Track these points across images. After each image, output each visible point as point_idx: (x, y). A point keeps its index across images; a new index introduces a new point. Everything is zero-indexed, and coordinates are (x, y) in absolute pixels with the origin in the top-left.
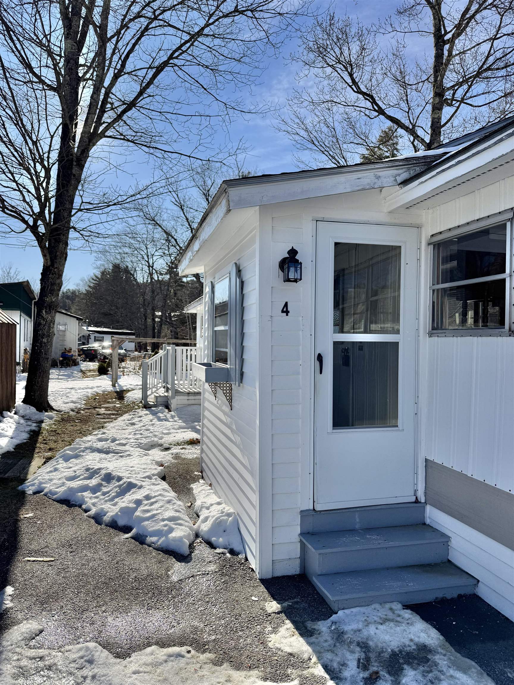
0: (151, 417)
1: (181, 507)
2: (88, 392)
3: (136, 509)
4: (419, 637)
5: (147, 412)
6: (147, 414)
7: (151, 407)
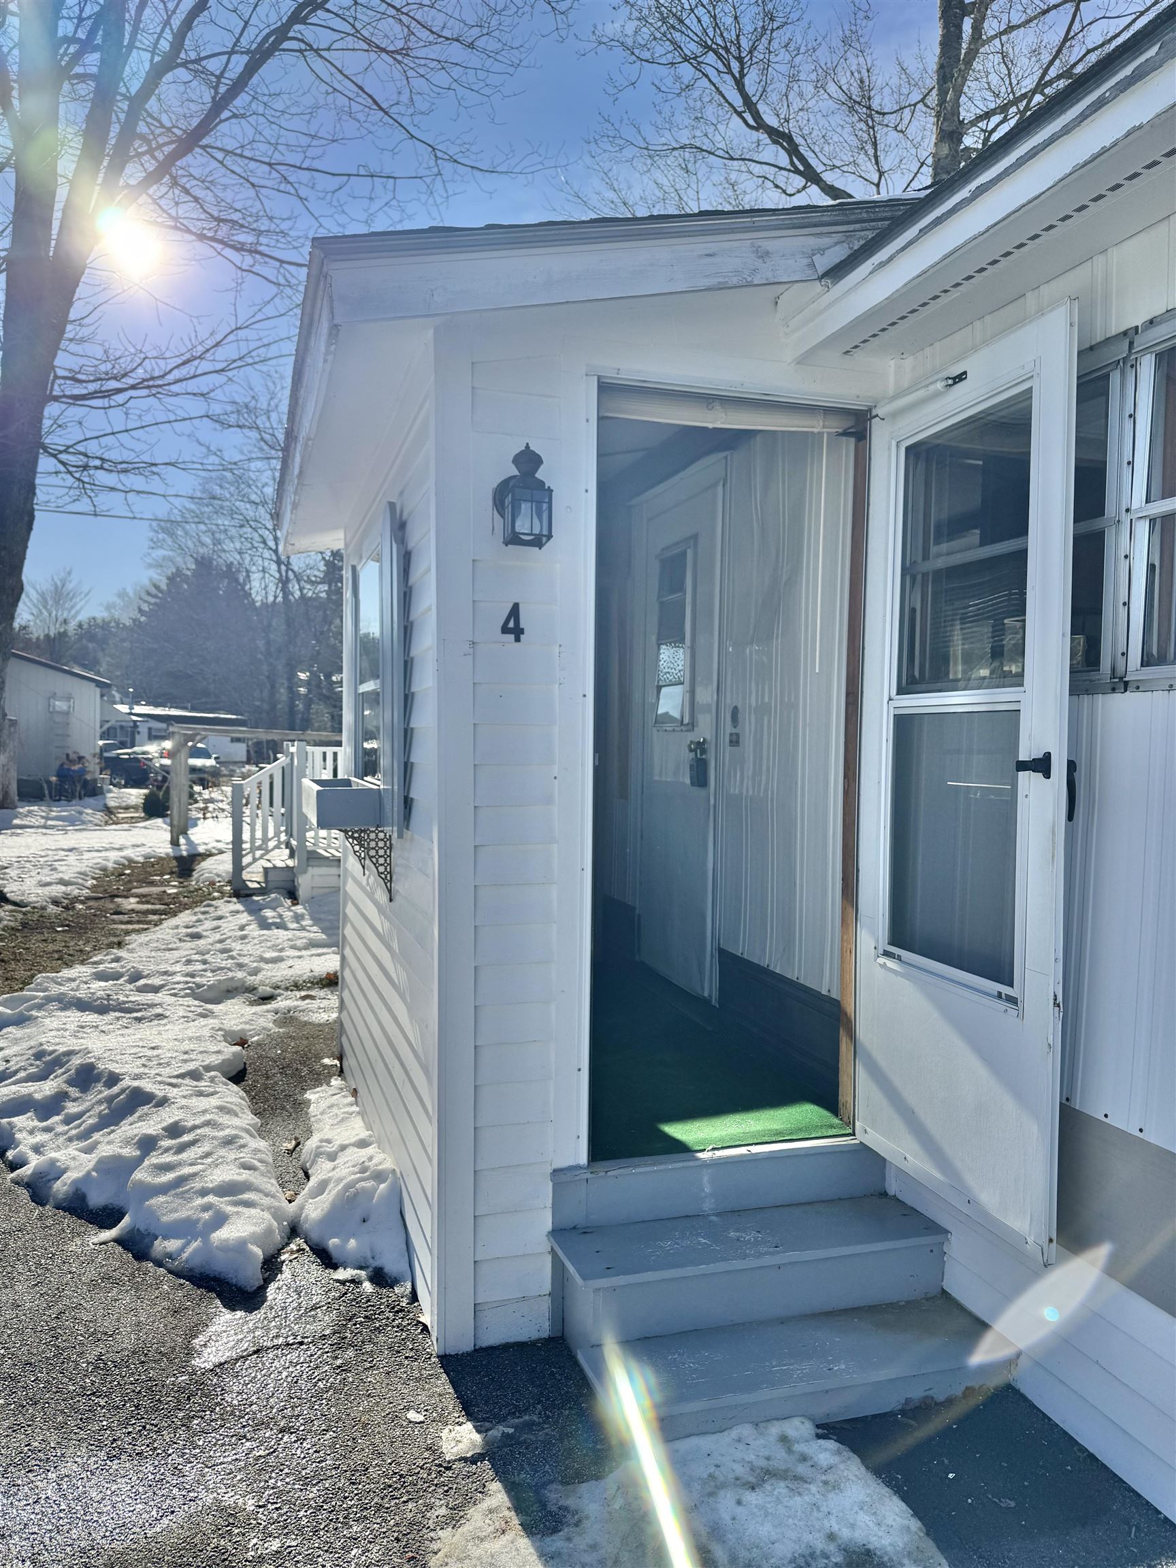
0: (244, 918)
1: (259, 1156)
2: (106, 859)
3: (140, 1160)
4: (853, 1526)
5: (240, 907)
6: (238, 912)
7: (251, 895)
